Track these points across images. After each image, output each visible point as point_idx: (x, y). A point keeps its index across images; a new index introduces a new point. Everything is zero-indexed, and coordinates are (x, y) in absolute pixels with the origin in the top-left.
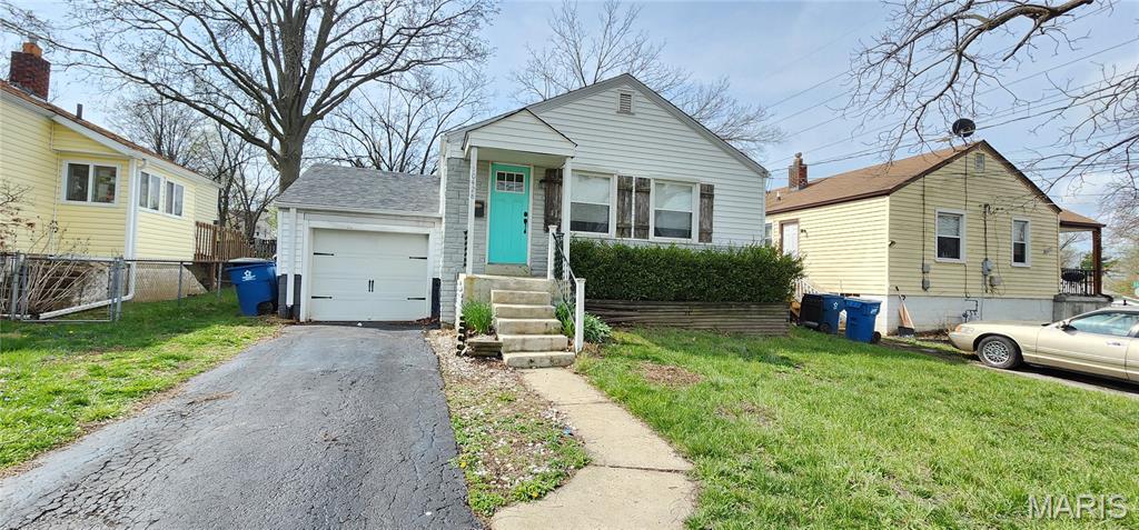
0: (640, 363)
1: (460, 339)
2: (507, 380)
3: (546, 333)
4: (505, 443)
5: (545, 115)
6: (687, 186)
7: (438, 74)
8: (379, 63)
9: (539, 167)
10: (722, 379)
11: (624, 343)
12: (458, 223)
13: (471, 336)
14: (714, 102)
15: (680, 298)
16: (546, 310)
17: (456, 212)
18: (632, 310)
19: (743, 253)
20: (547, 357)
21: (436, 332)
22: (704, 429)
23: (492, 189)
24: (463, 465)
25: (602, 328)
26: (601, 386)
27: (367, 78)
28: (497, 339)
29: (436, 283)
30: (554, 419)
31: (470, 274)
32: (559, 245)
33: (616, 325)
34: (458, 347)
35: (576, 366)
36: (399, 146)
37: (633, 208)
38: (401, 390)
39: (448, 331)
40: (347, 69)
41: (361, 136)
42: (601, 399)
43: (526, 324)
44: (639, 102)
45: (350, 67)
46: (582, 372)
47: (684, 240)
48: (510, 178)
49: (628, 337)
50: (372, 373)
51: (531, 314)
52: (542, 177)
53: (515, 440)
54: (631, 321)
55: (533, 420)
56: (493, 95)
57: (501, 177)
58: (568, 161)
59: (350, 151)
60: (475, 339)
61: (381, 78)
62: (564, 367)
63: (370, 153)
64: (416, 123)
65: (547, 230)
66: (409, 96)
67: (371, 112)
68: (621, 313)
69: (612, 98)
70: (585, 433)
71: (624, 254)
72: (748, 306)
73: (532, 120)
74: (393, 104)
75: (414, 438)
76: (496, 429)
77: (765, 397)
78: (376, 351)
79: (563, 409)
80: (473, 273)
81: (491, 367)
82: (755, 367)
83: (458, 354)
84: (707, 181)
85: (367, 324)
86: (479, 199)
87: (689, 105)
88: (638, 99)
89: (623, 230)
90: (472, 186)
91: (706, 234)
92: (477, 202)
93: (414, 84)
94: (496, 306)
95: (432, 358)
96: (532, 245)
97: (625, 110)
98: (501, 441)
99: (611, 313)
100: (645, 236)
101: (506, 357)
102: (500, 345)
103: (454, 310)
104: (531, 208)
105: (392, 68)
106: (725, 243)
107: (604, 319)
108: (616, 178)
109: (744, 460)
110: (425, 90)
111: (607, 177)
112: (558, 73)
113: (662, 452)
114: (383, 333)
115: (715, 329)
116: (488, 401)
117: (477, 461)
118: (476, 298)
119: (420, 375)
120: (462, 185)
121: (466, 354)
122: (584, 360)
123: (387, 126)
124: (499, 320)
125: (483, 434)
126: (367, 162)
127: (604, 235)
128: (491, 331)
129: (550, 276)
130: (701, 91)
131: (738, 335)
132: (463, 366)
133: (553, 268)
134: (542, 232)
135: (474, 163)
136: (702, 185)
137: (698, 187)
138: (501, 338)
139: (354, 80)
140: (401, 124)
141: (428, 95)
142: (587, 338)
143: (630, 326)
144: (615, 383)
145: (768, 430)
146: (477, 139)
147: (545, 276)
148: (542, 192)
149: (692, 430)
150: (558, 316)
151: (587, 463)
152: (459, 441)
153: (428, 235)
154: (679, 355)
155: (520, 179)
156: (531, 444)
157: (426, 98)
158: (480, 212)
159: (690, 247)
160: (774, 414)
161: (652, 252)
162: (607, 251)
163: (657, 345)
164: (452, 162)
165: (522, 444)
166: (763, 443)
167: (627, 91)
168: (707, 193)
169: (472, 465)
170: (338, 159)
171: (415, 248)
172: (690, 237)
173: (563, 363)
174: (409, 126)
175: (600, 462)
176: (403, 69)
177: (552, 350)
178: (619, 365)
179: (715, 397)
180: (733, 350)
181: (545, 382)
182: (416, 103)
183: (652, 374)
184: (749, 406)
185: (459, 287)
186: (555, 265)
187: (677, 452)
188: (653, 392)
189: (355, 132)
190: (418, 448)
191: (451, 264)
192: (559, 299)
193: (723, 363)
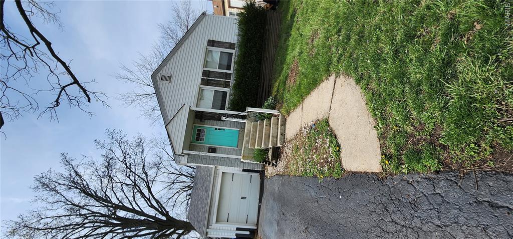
0: (287, 86)
1: (269, 164)
2: (289, 147)
3: (270, 126)
4: (315, 155)
5: (170, 118)
6: (208, 53)
7: (150, 159)
8: (143, 186)
9: (194, 121)
10: (297, 50)
11: (278, 91)
12: (218, 160)
13: (269, 159)
14: (169, 32)
15: (260, 62)
16: (259, 125)
17: (213, 161)
18: (263, 85)
19: (241, 29)
20: (281, 127)
21: (266, 173)
22: (318, 64)
23: (203, 143)
24: (322, 177)
25: (270, 100)
26: (295, 106)
27: (150, 192)
28: (271, 148)
29: (244, 170)
30: (307, 130)
31: (241, 157)
32: (231, 116)
33: (269, 93)
34: (273, 166)
35: (286, 115)
36: (183, 178)
37: (216, 79)
38: (289, 194)
39: (266, 167)
40: (145, 200)
41: (178, 194)
42: (301, 107)
43: (265, 134)
44: (165, 72)
45: (144, 199)
46: (289, 113)
47: (233, 57)
48: (199, 135)
49: (276, 89)
50: (280, 205)
51: (261, 132)
52: (199, 120)
53: (314, 151)
54: (269, 86)
55: (307, 140)
56: (161, 135)
57: (198, 139)
58: (192, 109)
59: (184, 199)
60: (270, 158)
61: (150, 185)
62: (286, 120)
63: (185, 191)
64: (173, 170)
65: (224, 121)
66: (159, 173)
67: (166, 190)
68: (264, 89)
69: (162, 84)
70: (315, 118)
71: (237, 86)
72: (266, 30)
73: (171, 124)
74: (163, 180)
75: (309, 195)
76: (309, 158)
77: (307, 31)
78: (271, 201)
79: (303, 125)
80: (241, 155)
81: (283, 153)
82: (294, 33)
83: (276, 166)
84: (206, 43)
85: (260, 201)
86: (207, 151)
87: (170, 44)
88: (164, 72)
89: (226, 85)
90: (201, 153)
91: (231, 46)
92: (209, 152)
93: (154, 170)
94: (256, 147)
95: (276, 178)
96: (230, 127)
97: (169, 79)
98: (314, 157)
99: (264, 94)
100: (230, 74)
101: (279, 145)
102: (273, 147)
103: (257, 165)
104: (214, 127)
105: (146, 180)
106: (236, 38)
107: (266, 99)
108: (202, 86)
109: (333, 49)
110: (157, 166)
111: (201, 91)
112: (152, 105)
113: (326, 86)
114: (265, 195)
115: (276, 47)
116: (297, 158)
117: (321, 170)
118: (252, 155)
119: (283, 184)
120: (200, 157)
121: (276, 163)
122: (283, 110)
123: (173, 183)
124: (263, 146)
125: (310, 164)
126: (190, 192)
127: (228, 94)
128: (267, 150)
129: (245, 121)
130: (163, 38)
131: (279, 37)
132: (281, 165)
133: (241, 120)
134: (225, 122)
135: (190, 152)
136: (208, 45)
137: (208, 47)
138: (270, 146)
139: (151, 197)
140: (173, 176)
141: (159, 164)
142: (274, 108)
143: (271, 87)
144: (295, 99)
145: (321, 34)
146: (179, 150)
147: (245, 123)
148: (206, 121)
149: (318, 70)
150: (263, 120)
151: (327, 122)
152: (312, 175)
153: (223, 172)
154: (285, 67)
155: (199, 131)
156: (317, 144)
157: (161, 165)
158: (213, 150)
159: (237, 54)
160: (315, 30)
161: (237, 73)
162: (235, 94)
163: (280, 76)
164: (189, 161)
165: (316, 148)
166: (327, 38)
167: (159, 77)
168: (212, 43)
169: (323, 173)
170: (187, 205)
171: (228, 178)
172: (232, 53)
173: (284, 120)
174: (174, 173)
175: (327, 115)
176: (146, 175)
177: (278, 124)
178: (287, 96)
179: (305, 55)
180: (285, 41)
181: (292, 130)
182: (163, 170)
183: (292, 81)
184: (310, 41)
185: (247, 162)
186: (240, 118)
187: (327, 79)
188: (300, 84)
189: (176, 196)
190: (313, 194)
191: (236, 164)
192: (256, 118)
193: (290, 47)
